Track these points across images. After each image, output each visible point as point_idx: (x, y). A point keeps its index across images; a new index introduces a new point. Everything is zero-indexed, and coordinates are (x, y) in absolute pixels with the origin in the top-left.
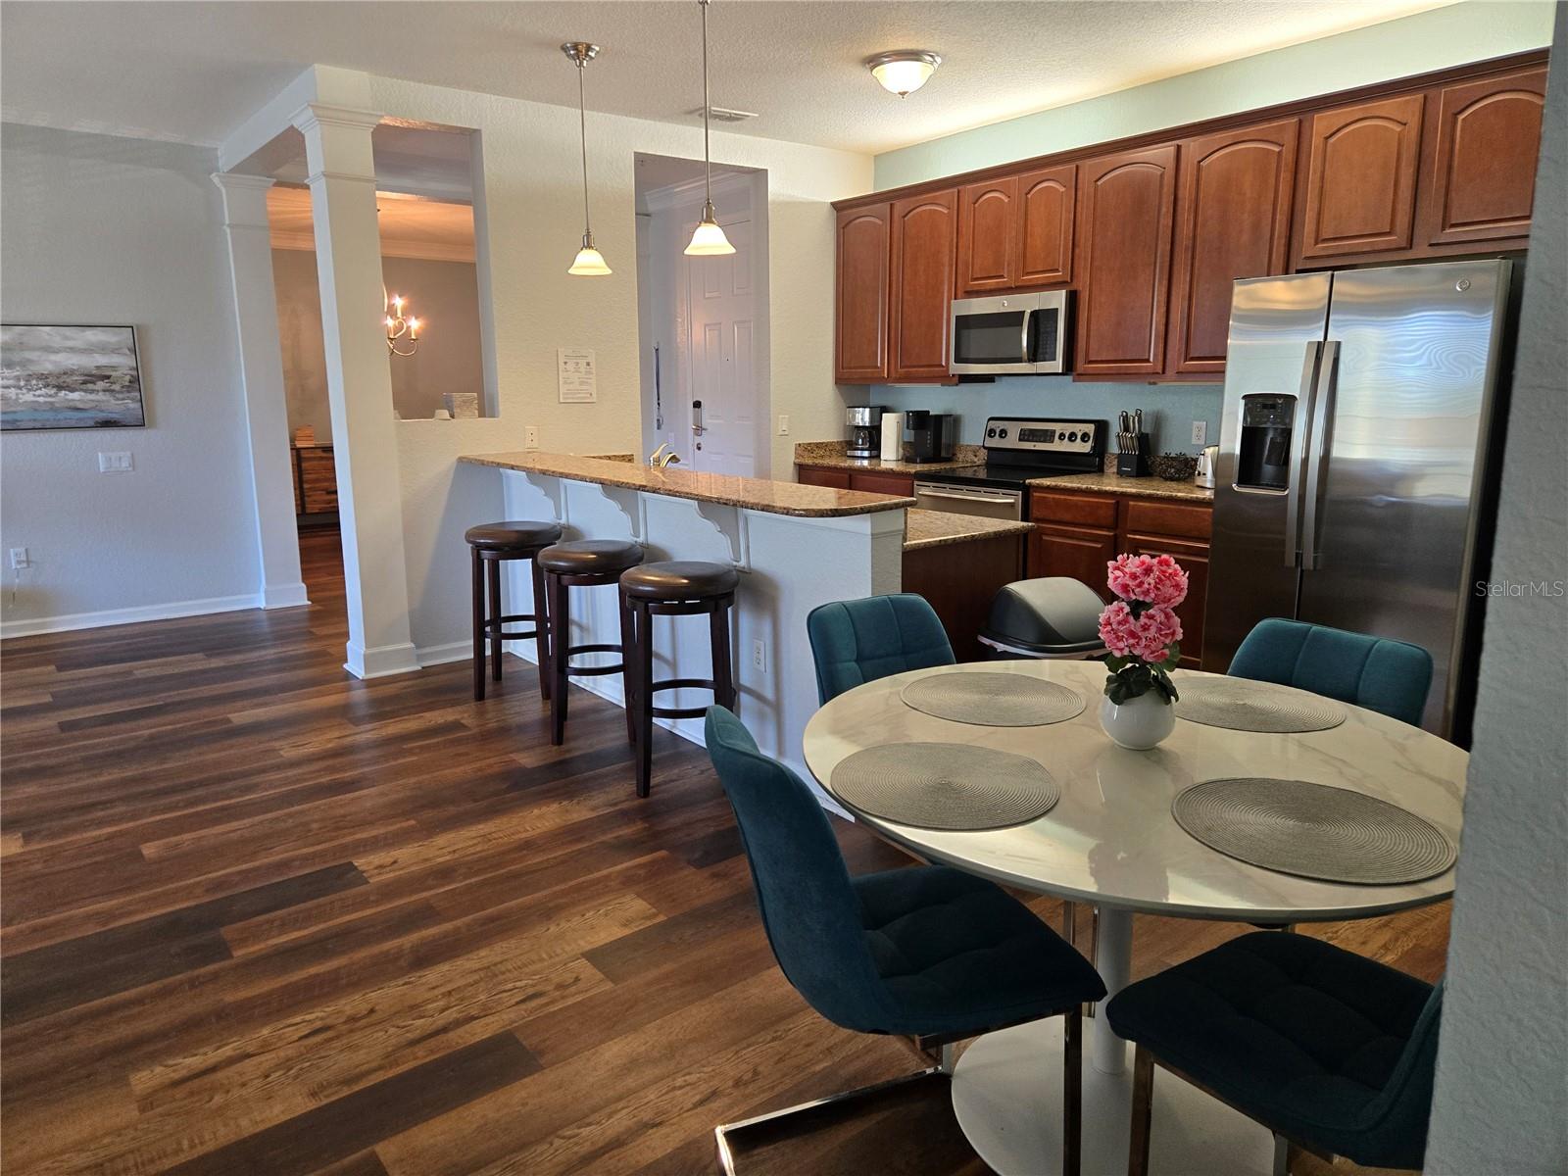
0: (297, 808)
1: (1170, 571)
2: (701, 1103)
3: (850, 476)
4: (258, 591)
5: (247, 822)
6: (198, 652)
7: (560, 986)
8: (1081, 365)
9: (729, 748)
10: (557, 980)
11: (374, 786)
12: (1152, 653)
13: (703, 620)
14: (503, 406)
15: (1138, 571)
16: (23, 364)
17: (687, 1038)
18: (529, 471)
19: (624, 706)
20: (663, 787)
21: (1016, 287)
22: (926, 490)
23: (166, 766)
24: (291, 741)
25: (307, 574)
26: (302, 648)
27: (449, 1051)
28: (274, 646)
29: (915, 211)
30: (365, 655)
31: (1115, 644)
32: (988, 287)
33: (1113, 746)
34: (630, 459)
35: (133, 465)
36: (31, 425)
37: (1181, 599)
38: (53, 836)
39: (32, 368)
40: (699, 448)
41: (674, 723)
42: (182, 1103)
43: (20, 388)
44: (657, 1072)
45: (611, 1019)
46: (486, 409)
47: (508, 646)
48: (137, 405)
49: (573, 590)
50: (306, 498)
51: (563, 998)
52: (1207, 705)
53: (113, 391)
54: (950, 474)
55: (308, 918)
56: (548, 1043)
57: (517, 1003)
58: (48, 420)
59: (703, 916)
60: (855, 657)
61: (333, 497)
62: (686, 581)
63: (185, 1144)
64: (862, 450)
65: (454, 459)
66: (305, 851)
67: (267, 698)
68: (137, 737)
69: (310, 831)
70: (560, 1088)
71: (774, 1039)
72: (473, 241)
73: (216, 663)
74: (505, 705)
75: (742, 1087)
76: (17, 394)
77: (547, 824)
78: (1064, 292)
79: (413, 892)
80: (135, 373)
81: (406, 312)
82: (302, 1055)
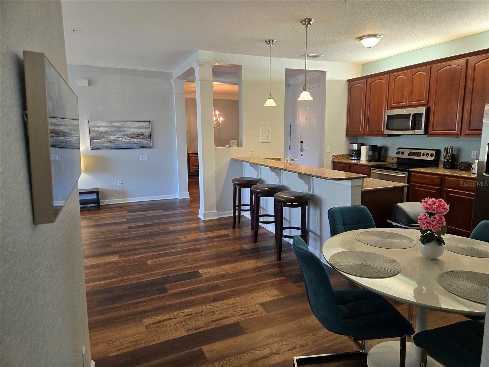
0: (185, 255)
1: (442, 204)
2: (290, 350)
3: (350, 166)
4: (177, 194)
5: (173, 257)
6: (161, 210)
7: (252, 312)
8: (430, 131)
9: (299, 248)
10: (251, 310)
11: (205, 250)
12: (435, 229)
13: (299, 209)
14: (244, 143)
15: (431, 203)
16: (124, 131)
17: (287, 331)
18: (250, 163)
19: (275, 233)
20: (285, 259)
21: (408, 106)
22: (375, 171)
23: (153, 240)
24: (184, 236)
25: (190, 189)
26: (188, 210)
27: (221, 325)
28: (181, 209)
29: (374, 82)
30: (204, 213)
31: (422, 226)
32: (399, 106)
33: (422, 257)
34: (279, 159)
35: (148, 158)
36: (124, 147)
37: (446, 213)
38: (126, 256)
39: (125, 132)
40: (302, 156)
41: (289, 240)
42: (155, 329)
43: (122, 138)
44: (278, 339)
45: (265, 323)
46: (239, 144)
47: (242, 213)
48: (150, 142)
49: (261, 198)
50: (190, 168)
51: (253, 315)
52: (458, 247)
53: (144, 138)
54: (384, 166)
55: (187, 285)
56: (248, 327)
57: (241, 315)
58: (128, 146)
59: (294, 297)
60: (342, 224)
61: (197, 167)
62: (293, 198)
63: (156, 339)
64: (355, 157)
65: (230, 159)
66: (187, 266)
67: (178, 224)
68: (146, 232)
69: (188, 261)
70: (251, 339)
71: (313, 335)
72: (238, 94)
73: (166, 213)
74: (241, 230)
75: (302, 348)
76: (121, 139)
77: (251, 266)
78: (425, 107)
79: (214, 281)
80: (150, 134)
81: (219, 116)
82: (184, 320)
